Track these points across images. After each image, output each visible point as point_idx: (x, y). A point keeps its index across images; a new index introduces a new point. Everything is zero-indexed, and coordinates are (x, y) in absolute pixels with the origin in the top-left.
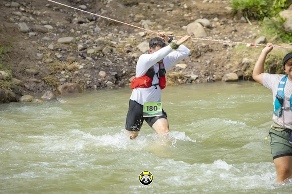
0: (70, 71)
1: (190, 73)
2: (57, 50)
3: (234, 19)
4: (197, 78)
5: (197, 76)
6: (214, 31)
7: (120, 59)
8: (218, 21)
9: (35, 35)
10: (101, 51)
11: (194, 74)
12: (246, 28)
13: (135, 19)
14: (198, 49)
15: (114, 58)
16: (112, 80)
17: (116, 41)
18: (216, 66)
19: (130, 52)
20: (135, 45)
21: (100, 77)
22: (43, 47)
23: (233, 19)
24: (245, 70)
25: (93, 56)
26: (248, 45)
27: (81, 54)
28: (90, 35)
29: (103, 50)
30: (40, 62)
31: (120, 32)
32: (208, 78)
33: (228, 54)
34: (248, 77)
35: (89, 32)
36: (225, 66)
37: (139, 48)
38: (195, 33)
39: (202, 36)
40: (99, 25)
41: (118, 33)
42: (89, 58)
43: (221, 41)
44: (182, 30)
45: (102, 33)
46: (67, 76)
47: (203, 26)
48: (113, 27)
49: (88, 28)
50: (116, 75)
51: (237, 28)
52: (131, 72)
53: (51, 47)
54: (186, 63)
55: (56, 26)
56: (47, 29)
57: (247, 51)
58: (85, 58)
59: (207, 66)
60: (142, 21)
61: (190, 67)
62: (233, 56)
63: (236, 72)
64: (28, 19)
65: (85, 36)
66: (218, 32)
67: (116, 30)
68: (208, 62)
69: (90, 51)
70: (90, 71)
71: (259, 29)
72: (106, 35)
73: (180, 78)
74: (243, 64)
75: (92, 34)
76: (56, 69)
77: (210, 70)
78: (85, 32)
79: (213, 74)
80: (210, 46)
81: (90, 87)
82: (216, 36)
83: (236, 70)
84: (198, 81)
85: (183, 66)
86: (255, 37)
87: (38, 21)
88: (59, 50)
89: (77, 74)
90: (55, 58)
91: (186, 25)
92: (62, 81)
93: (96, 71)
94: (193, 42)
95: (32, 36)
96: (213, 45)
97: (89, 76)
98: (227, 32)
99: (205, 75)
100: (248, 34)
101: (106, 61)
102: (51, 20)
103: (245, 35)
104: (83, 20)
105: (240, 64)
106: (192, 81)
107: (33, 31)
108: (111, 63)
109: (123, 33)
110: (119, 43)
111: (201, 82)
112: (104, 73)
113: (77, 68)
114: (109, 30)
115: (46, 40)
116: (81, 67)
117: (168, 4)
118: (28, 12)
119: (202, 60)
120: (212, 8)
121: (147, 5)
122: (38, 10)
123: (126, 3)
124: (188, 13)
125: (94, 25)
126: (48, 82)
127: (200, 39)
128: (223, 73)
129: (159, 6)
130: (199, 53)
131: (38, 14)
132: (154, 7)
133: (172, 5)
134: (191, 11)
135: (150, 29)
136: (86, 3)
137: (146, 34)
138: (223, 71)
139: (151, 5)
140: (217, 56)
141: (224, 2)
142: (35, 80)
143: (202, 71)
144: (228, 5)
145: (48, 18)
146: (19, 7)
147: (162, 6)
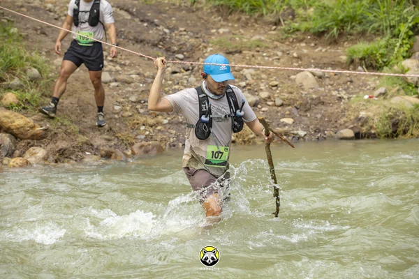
0: (151, 127)
1: (297, 130)
2: (139, 102)
3: (351, 69)
4: (305, 135)
5: (305, 133)
6: (327, 81)
9: (118, 86)
11: (302, 130)
12: (363, 78)
13: (236, 69)
14: (308, 102)
18: (329, 121)
22: (124, 98)
23: (348, 69)
24: (362, 126)
26: (366, 97)
28: (182, 85)
30: (116, 116)
32: (319, 135)
33: (342, 107)
34: (365, 134)
35: (182, 83)
36: (339, 122)
38: (304, 84)
39: (312, 87)
40: (194, 75)
43: (334, 93)
44: (290, 80)
46: (147, 133)
47: (314, 76)
49: (181, 78)
51: (353, 79)
53: (133, 99)
54: (292, 118)
55: (144, 76)
56: (133, 78)
57: (365, 103)
59: (316, 122)
60: (244, 70)
61: (297, 122)
62: (347, 110)
63: (352, 128)
64: (113, 69)
66: (332, 82)
68: (319, 116)
70: (175, 127)
71: (378, 79)
73: (285, 135)
74: (360, 119)
75: (185, 84)
76: (134, 124)
77: (321, 126)
78: (176, 82)
79: (324, 131)
80: (321, 98)
81: (174, 146)
82: (329, 87)
83: (352, 126)
84: (307, 138)
86: (374, 89)
87: (125, 71)
88: (142, 102)
89: (159, 130)
90: (136, 111)
91: (295, 75)
92: (140, 139)
93: (183, 126)
94: (302, 94)
95: (113, 87)
96: (326, 98)
97: (174, 132)
98: (341, 82)
99: (315, 131)
100: (366, 85)
102: (141, 69)
103: (362, 86)
104: (178, 70)
105: (356, 118)
106: (299, 138)
107: (116, 81)
111: (310, 140)
113: (161, 123)
115: (129, 91)
116: (166, 121)
117: (275, 52)
118: (116, 62)
119: (312, 115)
120: (326, 57)
121: (251, 53)
122: (128, 59)
123: (228, 51)
124: (297, 62)
125: (189, 75)
126: (123, 140)
127: (311, 90)
128: (337, 129)
129: (265, 54)
130: (308, 106)
131: (127, 64)
132: (259, 55)
133: (280, 54)
134: (301, 60)
135: (253, 79)
136: (184, 52)
137: (248, 84)
138: (336, 127)
139: (256, 53)
140: (330, 110)
141: (339, 51)
142: (107, 137)
143: (312, 127)
144: (343, 53)
145: (137, 67)
146: (107, 57)
147: (268, 55)
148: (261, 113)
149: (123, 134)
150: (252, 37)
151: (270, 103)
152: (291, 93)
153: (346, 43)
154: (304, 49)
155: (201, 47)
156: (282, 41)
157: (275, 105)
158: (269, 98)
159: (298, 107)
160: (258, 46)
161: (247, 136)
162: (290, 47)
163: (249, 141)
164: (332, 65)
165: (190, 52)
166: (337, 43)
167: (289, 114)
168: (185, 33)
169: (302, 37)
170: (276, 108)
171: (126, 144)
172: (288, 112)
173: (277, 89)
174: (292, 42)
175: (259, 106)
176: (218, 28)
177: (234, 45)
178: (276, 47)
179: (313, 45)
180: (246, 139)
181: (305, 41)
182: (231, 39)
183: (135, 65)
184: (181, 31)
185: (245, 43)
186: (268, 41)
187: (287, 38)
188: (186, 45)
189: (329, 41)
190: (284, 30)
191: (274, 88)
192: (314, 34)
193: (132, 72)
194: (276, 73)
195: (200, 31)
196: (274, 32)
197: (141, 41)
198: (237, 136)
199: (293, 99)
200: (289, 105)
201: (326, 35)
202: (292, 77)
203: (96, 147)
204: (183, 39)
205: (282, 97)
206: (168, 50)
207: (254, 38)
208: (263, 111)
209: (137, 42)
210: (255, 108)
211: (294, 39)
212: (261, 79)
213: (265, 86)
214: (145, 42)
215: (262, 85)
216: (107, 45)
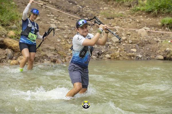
1: (138, 54)
2: (68, 38)
4: (142, 57)
5: (142, 56)
6: (152, 34)
8: (154, 29)
9: (59, 31)
11: (140, 55)
13: (112, 25)
14: (143, 43)
16: (95, 55)
18: (153, 51)
20: (110, 38)
22: (62, 36)
23: (161, 29)
24: (167, 54)
26: (169, 41)
30: (58, 44)
32: (148, 57)
33: (158, 45)
34: (168, 58)
36: (157, 52)
37: (112, 40)
38: (142, 34)
39: (145, 36)
40: (93, 27)
43: (155, 39)
44: (135, 32)
45: (93, 31)
50: (98, 53)
52: (106, 52)
53: (66, 36)
54: (136, 49)
55: (71, 27)
56: (66, 28)
57: (169, 44)
59: (147, 51)
60: (115, 26)
61: (138, 51)
62: (161, 47)
63: (162, 55)
64: (57, 23)
66: (154, 34)
68: (148, 49)
73: (133, 57)
76: (66, 48)
77: (149, 53)
79: (150, 55)
80: (149, 41)
82: (153, 36)
87: (62, 24)
88: (70, 38)
90: (67, 42)
92: (69, 55)
94: (141, 38)
95: (57, 31)
96: (151, 41)
98: (158, 34)
99: (146, 56)
100: (169, 36)
102: (69, 24)
103: (167, 37)
105: (165, 51)
106: (139, 58)
107: (58, 28)
111: (144, 60)
115: (64, 33)
117: (129, 19)
118: (58, 20)
119: (145, 48)
120: (151, 23)
121: (118, 19)
122: (63, 19)
123: (108, 18)
124: (139, 24)
125: (90, 27)
126: (61, 55)
127: (144, 37)
128: (156, 55)
129: (124, 20)
130: (143, 44)
131: (63, 21)
132: (122, 20)
133: (131, 20)
134: (140, 23)
135: (119, 31)
136: (88, 17)
137: (117, 33)
138: (155, 54)
139: (120, 19)
140: (153, 46)
141: (157, 20)
142: (54, 53)
143: (145, 53)
144: (159, 21)
145: (67, 22)
146: (54, 17)
147: (126, 20)
148: (122, 46)
149: (61, 52)
150: (118, 12)
151: (126, 42)
152: (136, 38)
153: (161, 17)
154: (141, 18)
155: (96, 15)
156: (132, 14)
157: (128, 43)
158: (126, 39)
159: (139, 44)
160: (121, 16)
161: (116, 56)
162: (135, 17)
163: (117, 58)
164: (154, 26)
165: (91, 17)
166: (156, 17)
168: (89, 8)
169: (141, 13)
170: (129, 44)
171: (62, 57)
172: (134, 46)
173: (130, 36)
174: (136, 15)
175: (121, 43)
176: (103, 7)
177: (111, 15)
178: (129, 17)
179: (146, 17)
180: (115, 57)
181: (142, 15)
182: (109, 12)
183: (66, 21)
184: (87, 8)
185: (116, 14)
186: (126, 14)
187: (134, 13)
188: (89, 14)
189: (153, 15)
190: (133, 9)
191: (128, 35)
192: (147, 12)
193: (65, 25)
195: (95, 8)
196: (128, 10)
197: (69, 11)
198: (111, 56)
199: (137, 41)
200: (135, 43)
201: (152, 13)
203: (49, 57)
204: (88, 11)
205: (132, 39)
206: (81, 16)
208: (123, 45)
209: (67, 11)
210: (120, 44)
211: (137, 14)
212: (123, 31)
213: (124, 34)
214: (71, 12)
215: (123, 33)
216: (54, 12)
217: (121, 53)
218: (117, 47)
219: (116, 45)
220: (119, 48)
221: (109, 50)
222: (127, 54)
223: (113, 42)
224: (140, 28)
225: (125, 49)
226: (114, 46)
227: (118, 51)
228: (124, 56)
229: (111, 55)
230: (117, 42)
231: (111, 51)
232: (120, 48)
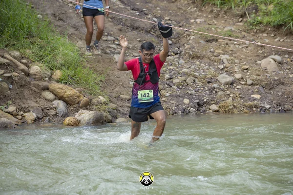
1: (264, 104)
4: (270, 108)
5: (270, 106)
6: (285, 66)
7: (202, 88)
8: (288, 58)
10: (185, 81)
11: (267, 104)
13: (215, 54)
14: (271, 83)
15: (196, 88)
16: (194, 107)
17: (198, 73)
18: (288, 98)
19: (211, 82)
20: (215, 76)
21: (184, 104)
25: (178, 85)
27: (168, 83)
28: (175, 67)
29: (187, 81)
31: (202, 65)
32: (280, 108)
35: (174, 64)
37: (219, 80)
38: (268, 68)
39: (274, 70)
40: (183, 58)
41: (200, 65)
42: (175, 87)
44: (257, 64)
45: (185, 66)
47: (276, 62)
48: (195, 60)
49: (173, 60)
50: (198, 102)
52: (211, 101)
54: (260, 94)
58: (171, 87)
59: (278, 98)
60: (221, 55)
61: (264, 98)
65: (171, 67)
66: (289, 67)
67: (198, 63)
68: (280, 94)
69: (176, 81)
70: (175, 98)
72: (190, 67)
73: (255, 107)
75: (177, 66)
77: (281, 101)
78: (171, 64)
79: (284, 105)
80: (282, 80)
81: (176, 113)
82: (287, 71)
84: (271, 110)
85: (257, 96)
87: (130, 53)
91: (261, 60)
93: (181, 99)
94: (267, 76)
96: (285, 79)
97: (175, 102)
99: (277, 105)
101: (189, 90)
106: (265, 110)
108: (193, 92)
109: (204, 66)
110: (202, 74)
111: (273, 112)
112: (188, 100)
113: (164, 96)
114: (192, 63)
116: (168, 94)
117: (244, 41)
119: (275, 92)
120: (283, 46)
122: (130, 43)
123: (207, 39)
124: (261, 50)
125: (179, 58)
127: (273, 73)
129: (236, 43)
130: (271, 86)
131: (131, 47)
132: (232, 44)
133: (247, 42)
134: (264, 49)
135: (228, 63)
136: (172, 38)
137: (225, 67)
139: (229, 42)
140: (288, 89)
143: (275, 102)
146: (114, 41)
147: (238, 43)
148: (236, 90)
150: (224, 28)
151: (243, 83)
152: (259, 75)
154: (266, 40)
155: (185, 35)
156: (248, 31)
157: (246, 84)
158: (242, 78)
159: (264, 86)
160: (230, 36)
161: (228, 107)
162: (255, 37)
163: (229, 111)
164: (289, 53)
165: (177, 39)
167: (257, 92)
168: (170, 22)
169: (264, 29)
170: (247, 86)
172: (256, 90)
173: (248, 72)
174: (256, 33)
175: (235, 85)
176: (196, 18)
177: (212, 35)
178: (244, 37)
179: (273, 35)
180: (227, 110)
181: (266, 32)
182: (208, 30)
184: (166, 20)
185: (220, 33)
186: (237, 31)
187: (251, 29)
189: (286, 32)
190: (250, 22)
191: (245, 71)
192: (274, 27)
194: (246, 58)
195: (182, 20)
196: (241, 24)
197: (137, 28)
198: (220, 107)
199: (261, 81)
200: (257, 85)
201: (283, 28)
202: (259, 62)
205: (252, 78)
207: (226, 29)
208: (238, 89)
209: (133, 28)
210: (232, 86)
211: (257, 30)
212: (235, 63)
213: (238, 69)
214: (140, 29)
215: (236, 68)
216: (112, 31)
217: (235, 102)
218: (228, 92)
219: (225, 89)
220: (231, 92)
221: (216, 98)
222: (245, 104)
223: (220, 84)
224: (265, 57)
225: (241, 96)
226: (223, 90)
227: (231, 99)
228: (240, 107)
229: (219, 105)
230: (227, 84)
231: (218, 99)
232: (233, 94)
